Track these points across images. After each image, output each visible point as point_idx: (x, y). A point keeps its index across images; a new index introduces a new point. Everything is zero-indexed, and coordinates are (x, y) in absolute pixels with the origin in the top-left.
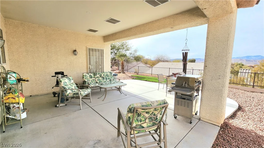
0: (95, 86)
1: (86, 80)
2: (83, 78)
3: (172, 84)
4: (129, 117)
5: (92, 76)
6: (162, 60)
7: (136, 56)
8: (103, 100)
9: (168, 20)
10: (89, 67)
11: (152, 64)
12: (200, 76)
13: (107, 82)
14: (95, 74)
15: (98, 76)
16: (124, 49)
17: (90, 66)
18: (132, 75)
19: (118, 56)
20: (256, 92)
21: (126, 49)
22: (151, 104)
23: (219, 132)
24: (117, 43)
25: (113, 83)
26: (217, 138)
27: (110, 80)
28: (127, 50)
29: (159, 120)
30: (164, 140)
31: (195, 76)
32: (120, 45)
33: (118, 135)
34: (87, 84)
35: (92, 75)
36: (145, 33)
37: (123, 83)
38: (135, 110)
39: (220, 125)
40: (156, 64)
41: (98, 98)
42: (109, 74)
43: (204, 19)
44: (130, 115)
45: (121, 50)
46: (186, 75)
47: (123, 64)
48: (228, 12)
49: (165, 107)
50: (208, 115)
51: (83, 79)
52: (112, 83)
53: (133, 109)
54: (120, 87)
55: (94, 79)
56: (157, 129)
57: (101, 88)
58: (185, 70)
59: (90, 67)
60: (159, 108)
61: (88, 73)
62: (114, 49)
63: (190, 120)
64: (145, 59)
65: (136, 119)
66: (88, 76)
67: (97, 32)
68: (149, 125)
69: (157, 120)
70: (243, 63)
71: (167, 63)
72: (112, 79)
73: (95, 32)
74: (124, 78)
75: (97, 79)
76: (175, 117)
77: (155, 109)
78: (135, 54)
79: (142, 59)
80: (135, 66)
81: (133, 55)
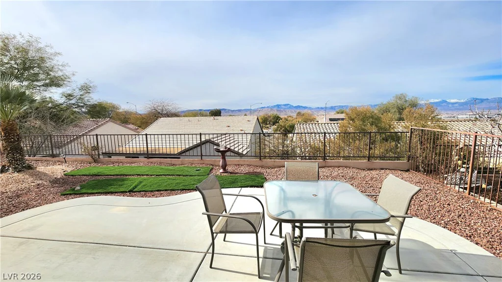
6: (164, 112)
7: (92, 102)
11: (145, 121)
21: (48, 81)
28: (55, 82)
40: (151, 123)
47: (10, 130)
64: (121, 111)
71: (176, 118)
78: (86, 99)
79: (112, 111)
80: (83, 135)
81: (79, 101)
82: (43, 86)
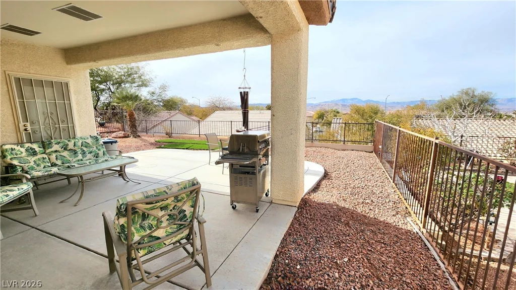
0: (47, 173)
1: (15, 162)
2: (4, 157)
3: (224, 149)
4: (121, 226)
5: (37, 149)
6: (221, 106)
7: (167, 98)
8: (77, 203)
9: (209, 28)
10: (22, 128)
11: (203, 114)
12: (268, 132)
13: (85, 162)
14: (45, 145)
15: (56, 147)
16: (134, 82)
17: (28, 124)
18: (157, 140)
19: (118, 99)
20: (347, 150)
21: (140, 83)
22: (167, 191)
23: (295, 215)
24: (115, 67)
25: (103, 162)
26: (292, 224)
27: (97, 156)
28: (144, 84)
29: (190, 217)
30: (202, 251)
31: (258, 133)
32: (123, 74)
33: (110, 271)
34: (19, 172)
35: (35, 146)
36: (168, 51)
37: (133, 158)
38: (130, 208)
39: (297, 205)
40: (210, 115)
41: (62, 202)
42: (89, 141)
43: (265, 35)
44: (123, 221)
45: (128, 85)
46: (248, 132)
47: (131, 115)
48: (295, 29)
49: (196, 191)
50: (281, 193)
51: (4, 162)
52: (100, 161)
53: (125, 207)
54: (121, 167)
55: (45, 156)
56: (189, 235)
57: (69, 177)
58: (246, 122)
59: (29, 128)
60: (184, 195)
61: (20, 143)
62: (108, 83)
63: (256, 206)
64: (187, 104)
65: (139, 226)
66: (23, 150)
67: (37, 35)
68: (170, 231)
69: (186, 219)
70: (338, 110)
71: (230, 111)
72: (101, 153)
73: (31, 35)
74: (138, 149)
75: (53, 156)
76: (233, 207)
77: (176, 197)
78: (163, 95)
79: (180, 104)
80: (165, 121)
81: (159, 97)
82: (137, 86)
